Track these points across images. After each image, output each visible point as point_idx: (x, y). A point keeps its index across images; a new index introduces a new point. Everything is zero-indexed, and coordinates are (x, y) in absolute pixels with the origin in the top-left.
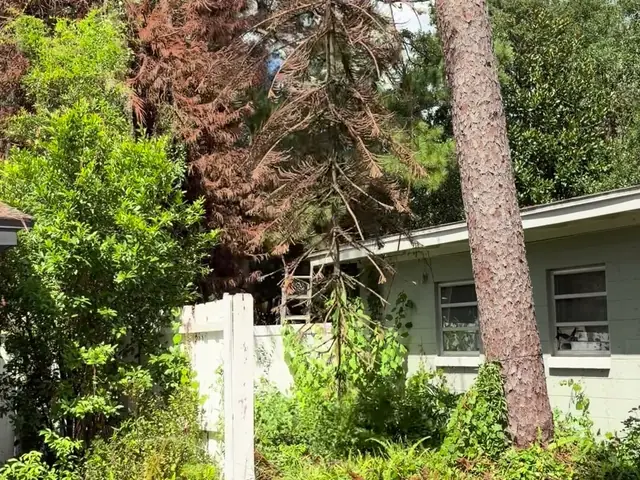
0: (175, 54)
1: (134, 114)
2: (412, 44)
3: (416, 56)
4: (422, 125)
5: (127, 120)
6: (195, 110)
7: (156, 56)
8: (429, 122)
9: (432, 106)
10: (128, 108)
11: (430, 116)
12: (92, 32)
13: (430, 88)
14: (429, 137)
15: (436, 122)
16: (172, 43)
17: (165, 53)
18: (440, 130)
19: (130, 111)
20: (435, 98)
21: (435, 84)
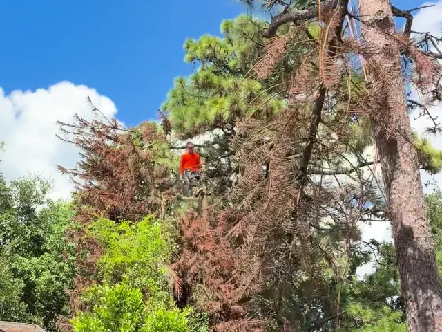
0: (207, 248)
1: (174, 289)
2: (378, 249)
3: (382, 258)
4: (386, 309)
5: (169, 293)
6: (219, 288)
7: (195, 249)
8: (391, 307)
9: (394, 295)
10: (171, 285)
11: (393, 302)
12: (146, 231)
13: (392, 282)
14: (391, 318)
15: (397, 307)
16: (206, 241)
17: (201, 247)
18: (399, 313)
19: (172, 287)
20: (396, 290)
21: (395, 279)
